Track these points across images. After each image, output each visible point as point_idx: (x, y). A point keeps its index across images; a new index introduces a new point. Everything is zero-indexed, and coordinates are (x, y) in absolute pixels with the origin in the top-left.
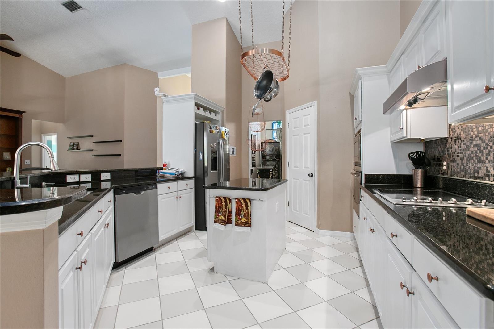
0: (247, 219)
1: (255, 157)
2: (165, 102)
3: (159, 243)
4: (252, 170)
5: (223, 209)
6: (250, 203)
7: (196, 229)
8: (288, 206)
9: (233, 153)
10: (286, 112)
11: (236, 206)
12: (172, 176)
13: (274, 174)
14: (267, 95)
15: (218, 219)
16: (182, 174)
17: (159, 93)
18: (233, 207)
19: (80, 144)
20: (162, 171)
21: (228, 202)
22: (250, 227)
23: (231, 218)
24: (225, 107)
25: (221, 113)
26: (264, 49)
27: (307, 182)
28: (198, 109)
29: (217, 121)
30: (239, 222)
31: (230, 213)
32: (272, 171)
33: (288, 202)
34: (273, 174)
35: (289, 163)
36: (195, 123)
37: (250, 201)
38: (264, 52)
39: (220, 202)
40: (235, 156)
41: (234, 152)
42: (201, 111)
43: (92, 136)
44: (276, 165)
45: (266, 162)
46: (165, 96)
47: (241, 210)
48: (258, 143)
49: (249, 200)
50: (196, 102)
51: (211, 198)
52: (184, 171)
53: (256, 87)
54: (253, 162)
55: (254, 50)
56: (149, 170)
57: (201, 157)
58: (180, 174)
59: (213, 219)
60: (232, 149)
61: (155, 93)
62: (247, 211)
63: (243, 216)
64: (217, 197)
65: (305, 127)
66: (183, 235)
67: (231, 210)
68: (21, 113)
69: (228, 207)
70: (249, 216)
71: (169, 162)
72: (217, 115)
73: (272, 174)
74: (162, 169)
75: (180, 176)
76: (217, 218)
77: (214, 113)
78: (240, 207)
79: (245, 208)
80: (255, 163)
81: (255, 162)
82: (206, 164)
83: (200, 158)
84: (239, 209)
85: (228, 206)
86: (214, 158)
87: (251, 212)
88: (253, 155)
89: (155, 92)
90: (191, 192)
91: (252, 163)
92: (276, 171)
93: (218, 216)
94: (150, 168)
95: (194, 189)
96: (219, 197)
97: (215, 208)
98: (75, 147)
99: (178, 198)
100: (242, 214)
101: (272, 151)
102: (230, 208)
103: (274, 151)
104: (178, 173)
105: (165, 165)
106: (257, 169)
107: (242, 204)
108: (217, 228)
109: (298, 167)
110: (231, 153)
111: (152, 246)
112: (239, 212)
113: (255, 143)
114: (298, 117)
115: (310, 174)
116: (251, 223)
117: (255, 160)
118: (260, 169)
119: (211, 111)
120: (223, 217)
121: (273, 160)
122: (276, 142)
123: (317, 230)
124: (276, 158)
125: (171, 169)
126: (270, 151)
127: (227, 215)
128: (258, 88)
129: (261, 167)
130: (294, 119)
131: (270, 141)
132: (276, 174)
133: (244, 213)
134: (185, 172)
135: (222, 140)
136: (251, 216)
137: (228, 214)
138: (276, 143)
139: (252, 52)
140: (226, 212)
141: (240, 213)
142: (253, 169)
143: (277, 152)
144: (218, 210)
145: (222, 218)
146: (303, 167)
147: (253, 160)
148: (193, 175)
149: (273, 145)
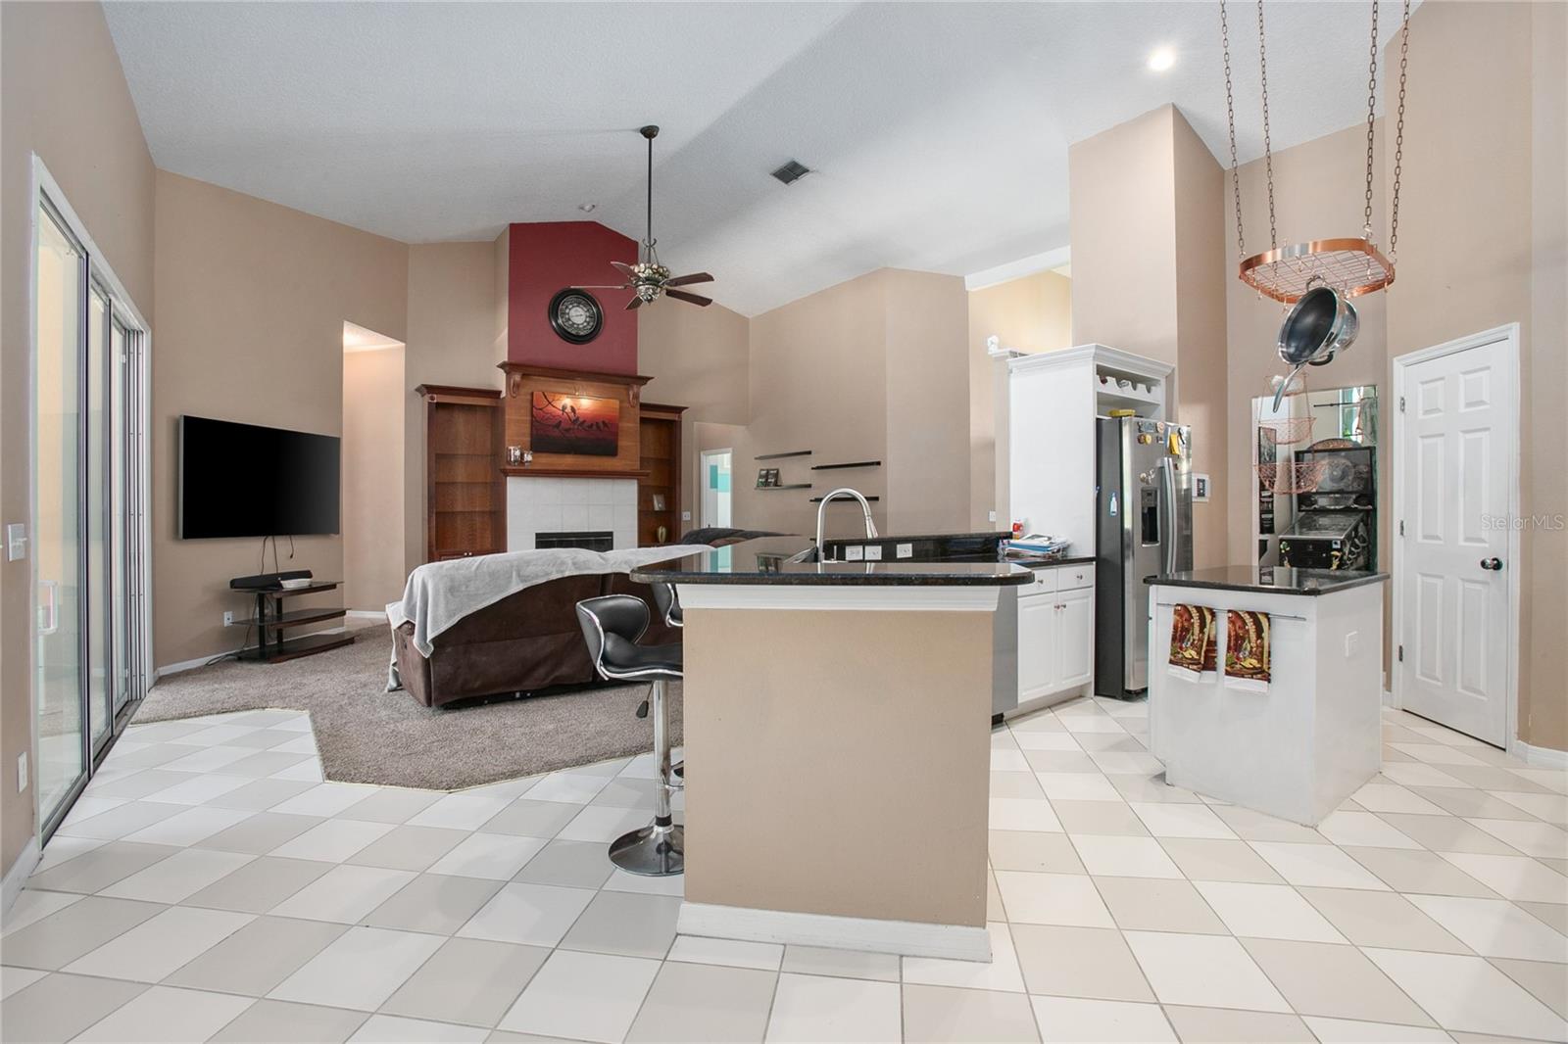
0: (1261, 661)
1: (1272, 502)
2: (1014, 369)
3: (1016, 707)
4: (1263, 545)
5: (1193, 634)
6: (1267, 624)
7: (1096, 694)
8: (1401, 660)
9: (1201, 494)
10: (1392, 362)
11: (1229, 628)
12: (1039, 553)
13: (1349, 559)
14: (1320, 354)
15: (1180, 656)
16: (1065, 549)
17: (999, 348)
18: (1221, 630)
19: (781, 471)
20: (1012, 541)
21: (1208, 617)
22: (1269, 681)
23: (1215, 657)
24: (1175, 365)
25: (1163, 382)
26: (1308, 245)
27: (1478, 587)
28: (1104, 381)
29: (1153, 406)
30: (1238, 666)
31: (1212, 644)
32: (1339, 547)
33: (1401, 648)
34: (1345, 558)
35: (1402, 523)
36: (1098, 419)
37: (1269, 619)
38: (1307, 251)
39: (1186, 616)
40: (1207, 500)
41: (1203, 489)
42: (1112, 388)
43: (809, 453)
44: (1356, 529)
45: (1315, 518)
46: (1014, 355)
47: (1243, 639)
48: (1283, 452)
49: (1266, 615)
50: (1098, 366)
51: (1160, 607)
52: (1069, 543)
53: (1284, 332)
54: (1263, 516)
55: (1279, 251)
56: (979, 540)
57: (1114, 507)
58: (1058, 551)
59: (1168, 656)
60: (1199, 480)
61: (990, 349)
62: (1259, 641)
63: (1247, 653)
64: (1178, 605)
65: (1468, 410)
66: (1065, 702)
67: (1215, 637)
68: (678, 410)
69: (1206, 630)
70: (1266, 655)
71: (1027, 520)
72: (1153, 388)
73: (1341, 559)
74: (1009, 536)
75: (1059, 555)
76: (1179, 653)
77: (1144, 386)
78: (1241, 633)
79: (1253, 635)
80: (1272, 519)
81: (1270, 516)
82: (1128, 525)
83: (1112, 510)
84: (1237, 635)
85: (1208, 626)
86: (1149, 508)
87: (1269, 647)
88: (1264, 494)
89: (987, 348)
90: (1087, 597)
91: (1261, 520)
92: (1357, 547)
93: (1181, 648)
94: (980, 534)
95: (1094, 588)
96: (1184, 607)
97: (1172, 630)
98: (770, 480)
99: (1058, 607)
100: (1246, 649)
101: (1342, 478)
102: (1213, 633)
103: (1350, 478)
104: (1055, 548)
105: (1017, 527)
106: (1281, 540)
107: (1245, 623)
108: (1179, 676)
109: (1437, 538)
110: (1195, 493)
111: (999, 713)
112: (1237, 642)
113: (1273, 456)
114: (1442, 379)
115: (1488, 562)
116: (1270, 672)
117: (1271, 512)
118: (1289, 541)
119: (1135, 380)
120: (1194, 653)
121: (1347, 511)
122: (1357, 448)
123: (1516, 745)
124: (1356, 501)
125: (1033, 537)
126: (1333, 479)
127: (1204, 649)
128: (1290, 333)
129: (1294, 533)
130: (1423, 383)
131: (1331, 447)
132: (1356, 559)
133: (1252, 648)
134: (1072, 544)
135: (1170, 459)
136: (1269, 656)
137: (1207, 645)
138: (1357, 452)
139: (1274, 255)
140: (1201, 640)
141: (1241, 645)
142: (1266, 541)
143: (1363, 482)
144: (1180, 635)
145: (1191, 653)
146: (1461, 537)
147: (1266, 508)
148: (1092, 554)
149: (1345, 457)
